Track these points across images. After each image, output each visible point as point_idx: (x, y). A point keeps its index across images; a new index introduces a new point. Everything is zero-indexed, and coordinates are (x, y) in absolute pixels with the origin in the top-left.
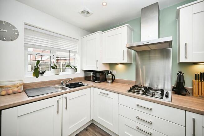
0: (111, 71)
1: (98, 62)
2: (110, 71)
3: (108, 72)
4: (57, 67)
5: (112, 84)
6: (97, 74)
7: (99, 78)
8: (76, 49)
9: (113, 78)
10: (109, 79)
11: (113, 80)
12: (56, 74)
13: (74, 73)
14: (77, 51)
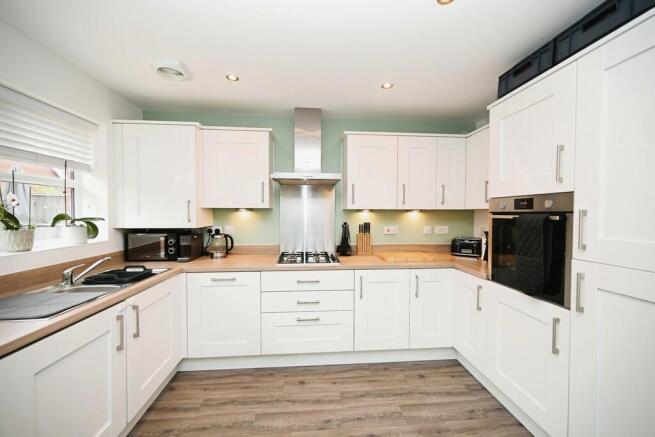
0: (216, 227)
1: (193, 207)
2: (214, 229)
3: (210, 231)
4: (17, 222)
5: (225, 260)
6: (181, 237)
7: (188, 248)
8: (86, 157)
9: (230, 245)
10: (216, 249)
11: (228, 251)
12: (22, 248)
13: (86, 242)
14: (90, 163)
